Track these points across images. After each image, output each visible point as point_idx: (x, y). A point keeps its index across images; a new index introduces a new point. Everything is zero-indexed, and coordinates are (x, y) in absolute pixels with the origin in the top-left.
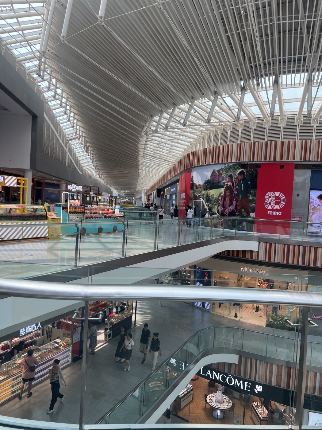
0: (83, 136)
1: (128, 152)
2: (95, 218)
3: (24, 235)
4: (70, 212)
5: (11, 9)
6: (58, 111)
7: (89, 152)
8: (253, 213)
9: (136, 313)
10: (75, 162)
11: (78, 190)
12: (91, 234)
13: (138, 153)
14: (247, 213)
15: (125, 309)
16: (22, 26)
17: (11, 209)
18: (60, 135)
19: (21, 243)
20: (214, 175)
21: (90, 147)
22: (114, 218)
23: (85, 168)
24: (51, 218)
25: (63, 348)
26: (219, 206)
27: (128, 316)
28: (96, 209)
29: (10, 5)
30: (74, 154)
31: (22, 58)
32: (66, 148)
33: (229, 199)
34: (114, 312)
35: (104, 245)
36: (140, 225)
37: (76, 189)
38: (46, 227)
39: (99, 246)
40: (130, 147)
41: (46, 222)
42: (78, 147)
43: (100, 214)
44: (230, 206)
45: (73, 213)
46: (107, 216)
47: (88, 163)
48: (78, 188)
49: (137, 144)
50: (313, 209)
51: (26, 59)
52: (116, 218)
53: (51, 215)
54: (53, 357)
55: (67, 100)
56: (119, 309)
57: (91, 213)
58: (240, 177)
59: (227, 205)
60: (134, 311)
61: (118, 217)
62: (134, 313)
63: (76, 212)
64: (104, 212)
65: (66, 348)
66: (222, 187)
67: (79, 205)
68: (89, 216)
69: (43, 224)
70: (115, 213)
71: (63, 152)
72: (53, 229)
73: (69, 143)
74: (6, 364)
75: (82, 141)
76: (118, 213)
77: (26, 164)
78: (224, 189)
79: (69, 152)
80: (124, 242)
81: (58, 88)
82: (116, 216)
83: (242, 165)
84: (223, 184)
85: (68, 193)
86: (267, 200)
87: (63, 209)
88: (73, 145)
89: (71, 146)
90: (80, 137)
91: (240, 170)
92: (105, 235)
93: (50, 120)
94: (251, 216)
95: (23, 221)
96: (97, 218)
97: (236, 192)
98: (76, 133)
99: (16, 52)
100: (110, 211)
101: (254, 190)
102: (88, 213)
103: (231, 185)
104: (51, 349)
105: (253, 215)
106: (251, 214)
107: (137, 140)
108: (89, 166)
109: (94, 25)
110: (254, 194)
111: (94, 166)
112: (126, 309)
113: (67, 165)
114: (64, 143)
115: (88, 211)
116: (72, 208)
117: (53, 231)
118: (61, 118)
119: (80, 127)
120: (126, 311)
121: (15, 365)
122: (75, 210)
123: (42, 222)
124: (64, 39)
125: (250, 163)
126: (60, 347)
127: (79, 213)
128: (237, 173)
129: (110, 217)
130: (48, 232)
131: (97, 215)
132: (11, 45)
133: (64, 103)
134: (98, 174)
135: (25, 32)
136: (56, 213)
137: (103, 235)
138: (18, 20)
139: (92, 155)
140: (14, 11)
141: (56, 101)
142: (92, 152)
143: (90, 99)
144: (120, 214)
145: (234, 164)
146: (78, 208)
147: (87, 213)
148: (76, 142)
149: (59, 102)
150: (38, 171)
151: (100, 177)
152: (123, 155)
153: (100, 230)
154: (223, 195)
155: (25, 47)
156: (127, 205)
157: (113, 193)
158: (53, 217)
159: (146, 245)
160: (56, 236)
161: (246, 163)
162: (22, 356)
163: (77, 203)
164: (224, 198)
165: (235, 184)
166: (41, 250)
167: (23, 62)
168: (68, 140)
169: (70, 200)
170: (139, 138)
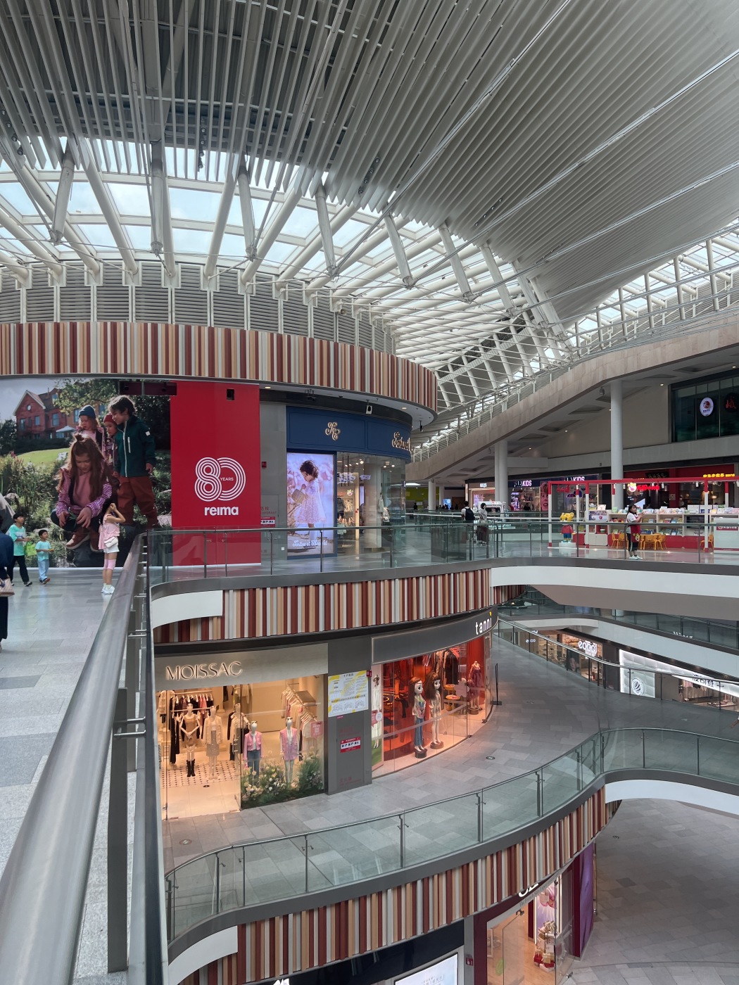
8: (164, 514)
14: (148, 516)
20: (29, 408)
26: (55, 500)
33: (88, 481)
44: (93, 499)
50: (293, 496)
58: (118, 417)
59: (85, 498)
66: (61, 444)
78: (69, 450)
83: (123, 383)
84: (66, 436)
86: (201, 480)
91: (119, 398)
94: (161, 524)
97: (111, 460)
101: (164, 454)
103: (93, 437)
105: (165, 519)
106: (159, 518)
110: (165, 464)
125: (144, 379)
128: (110, 405)
145: (96, 381)
154: (68, 469)
161: (134, 379)
164: (74, 475)
165: (106, 435)
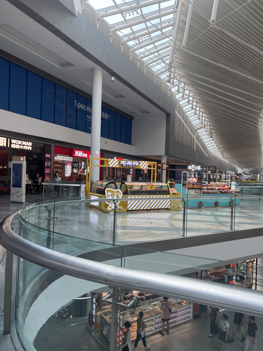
0: (207, 125)
1: (248, 133)
2: (211, 193)
3: (151, 206)
4: (189, 188)
5: (149, 38)
6: (187, 107)
7: (214, 137)
9: (256, 284)
10: (202, 147)
11: (197, 169)
12: (208, 207)
13: (258, 133)
15: (244, 278)
16: (158, 49)
17: (142, 186)
18: (189, 127)
19: (150, 213)
21: (215, 133)
22: (230, 193)
23: (211, 151)
24: (173, 193)
25: (185, 305)
27: (248, 286)
28: (212, 186)
29: (149, 35)
30: (201, 140)
31: (159, 72)
32: (194, 136)
34: (234, 280)
35: (216, 218)
36: (260, 200)
37: (195, 168)
38: (168, 200)
39: (212, 219)
40: (249, 128)
41: (168, 196)
42: (204, 134)
43: (216, 190)
45: (191, 189)
46: (223, 191)
47: (213, 146)
48: (197, 167)
49: (256, 125)
51: (161, 73)
52: (232, 193)
53: (172, 191)
54: (176, 310)
55: (193, 98)
56: (238, 278)
57: (208, 189)
60: (254, 282)
61: (234, 193)
62: (254, 284)
63: (194, 188)
64: (220, 188)
65: (187, 305)
67: (196, 183)
68: (206, 191)
69: (166, 198)
70: (231, 189)
71: (191, 140)
72: (174, 202)
73: (197, 132)
74: (140, 308)
75: (207, 129)
76: (234, 188)
77: (161, 151)
79: (197, 139)
80: (232, 216)
81: (186, 90)
82: (232, 192)
85: (186, 172)
87: (183, 186)
88: (200, 133)
89: (198, 134)
90: (205, 126)
92: (221, 209)
93: (181, 116)
95: (150, 196)
96: (213, 193)
98: (202, 123)
99: (154, 69)
100: (226, 187)
102: (205, 189)
104: (175, 303)
107: (256, 121)
108: (214, 149)
109: (208, 29)
111: (218, 149)
112: (246, 279)
113: (195, 150)
114: (192, 133)
115: (205, 187)
116: (190, 184)
117: (174, 204)
118: (189, 113)
119: (205, 117)
120: (246, 281)
121: (146, 310)
122: (193, 186)
123: (165, 196)
124: (184, 49)
126: (182, 303)
127: (196, 189)
129: (226, 193)
130: (170, 204)
131: (213, 191)
132: (150, 65)
133: (191, 101)
134: (222, 156)
135: (160, 52)
136: (177, 189)
137: (219, 209)
138: (154, 45)
139: (216, 139)
140: (151, 39)
141: (184, 100)
142: (216, 137)
143: (210, 93)
144: (236, 190)
146: (195, 185)
147: (203, 189)
148: (202, 131)
149: (187, 100)
150: (171, 156)
151: (224, 157)
152: (243, 137)
153: (216, 204)
155: (159, 64)
156: (250, 181)
157: (238, 171)
158: (174, 192)
159: (260, 220)
160: (177, 208)
162: (152, 304)
163: (195, 180)
166: (161, 219)
167: (160, 75)
168: (196, 130)
169: (188, 178)
170: (258, 120)
